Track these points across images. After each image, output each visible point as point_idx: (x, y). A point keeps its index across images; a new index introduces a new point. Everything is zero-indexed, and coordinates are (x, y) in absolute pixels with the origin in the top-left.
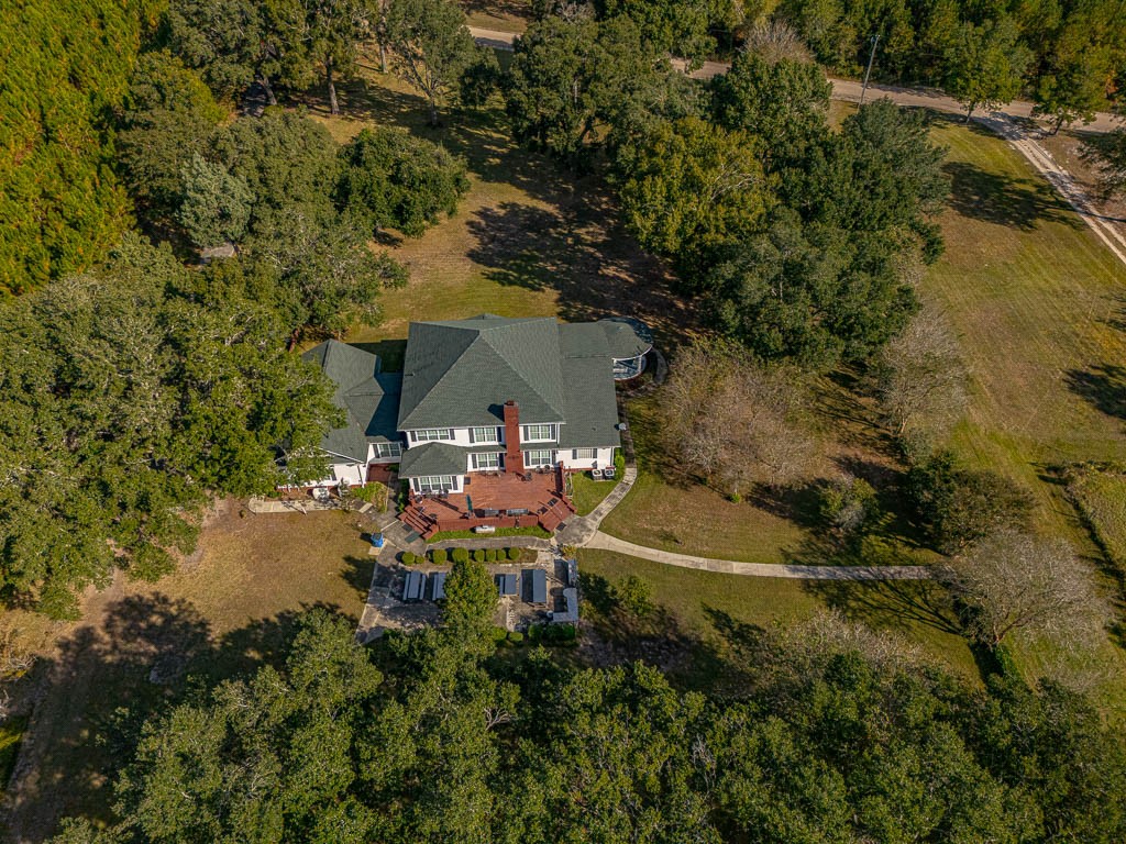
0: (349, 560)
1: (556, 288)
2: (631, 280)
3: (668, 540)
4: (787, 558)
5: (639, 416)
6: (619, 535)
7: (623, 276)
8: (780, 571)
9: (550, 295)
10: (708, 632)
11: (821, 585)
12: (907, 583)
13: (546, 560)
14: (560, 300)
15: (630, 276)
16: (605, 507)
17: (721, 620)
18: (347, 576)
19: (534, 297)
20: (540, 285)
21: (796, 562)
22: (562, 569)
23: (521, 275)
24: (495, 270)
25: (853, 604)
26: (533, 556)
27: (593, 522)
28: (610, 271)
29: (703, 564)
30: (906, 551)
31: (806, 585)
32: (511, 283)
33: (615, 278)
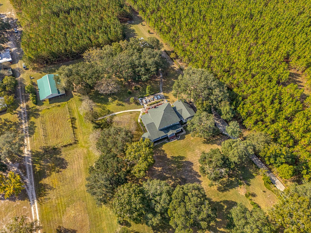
0: (169, 98)
1: (169, 159)
2: (154, 167)
3: (131, 113)
4: (115, 115)
5: (141, 132)
6: (138, 111)
7: (156, 168)
8: (116, 113)
9: (169, 156)
10: (124, 104)
11: (111, 113)
12: (100, 117)
13: (145, 105)
14: (166, 155)
15: (155, 169)
16: (141, 115)
17: (123, 105)
18: (168, 97)
19: (171, 154)
20: (172, 159)
21: (114, 115)
22: (143, 105)
23: (178, 160)
24: (184, 160)
25: (107, 112)
26: (147, 105)
27: (142, 112)
28: (160, 169)
29: (126, 111)
30: (100, 121)
31: (113, 112)
32: (178, 157)
33: (158, 167)
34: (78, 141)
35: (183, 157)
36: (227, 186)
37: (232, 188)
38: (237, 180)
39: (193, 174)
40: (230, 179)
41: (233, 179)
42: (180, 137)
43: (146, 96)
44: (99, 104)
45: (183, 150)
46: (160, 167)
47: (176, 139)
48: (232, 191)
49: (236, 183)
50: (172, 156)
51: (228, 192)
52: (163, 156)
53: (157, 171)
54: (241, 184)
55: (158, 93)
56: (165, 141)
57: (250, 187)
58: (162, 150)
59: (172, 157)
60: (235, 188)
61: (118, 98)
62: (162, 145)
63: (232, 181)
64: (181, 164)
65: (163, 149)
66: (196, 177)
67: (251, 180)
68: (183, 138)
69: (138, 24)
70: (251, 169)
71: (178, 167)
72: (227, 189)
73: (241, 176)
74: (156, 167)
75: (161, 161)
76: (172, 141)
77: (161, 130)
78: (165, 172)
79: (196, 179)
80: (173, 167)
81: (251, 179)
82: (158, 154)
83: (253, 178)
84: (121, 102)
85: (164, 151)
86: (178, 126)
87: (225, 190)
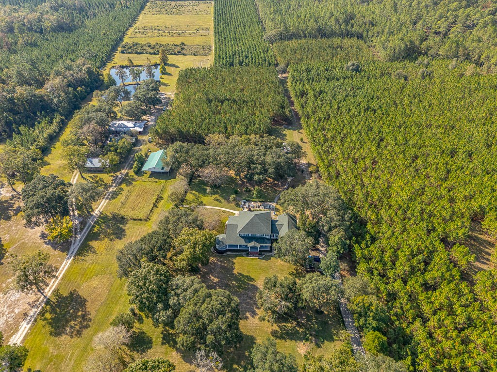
1: (233, 274)
2: (211, 276)
4: (205, 209)
6: (232, 213)
7: (212, 278)
8: (207, 207)
9: (235, 272)
10: (222, 200)
14: (233, 269)
17: (220, 202)
19: (240, 270)
20: (238, 275)
22: (243, 208)
23: (244, 280)
24: (251, 283)
28: (216, 280)
29: (220, 208)
31: (205, 205)
32: (247, 276)
33: (215, 277)
34: (150, 219)
35: (252, 279)
36: (288, 334)
37: (291, 339)
38: (306, 333)
39: (252, 302)
40: (297, 328)
41: (301, 330)
42: (263, 256)
43: (252, 201)
44: (197, 193)
45: (258, 271)
46: (218, 278)
47: (257, 257)
48: (289, 343)
49: (302, 336)
50: (239, 272)
51: (283, 341)
52: (229, 269)
53: (211, 281)
54: (307, 340)
55: (270, 202)
56: (243, 254)
57: (319, 350)
58: (232, 262)
59: (240, 274)
60: (296, 341)
61: (220, 193)
62: (236, 256)
63: (297, 332)
64: (245, 285)
65: (234, 261)
66: (253, 306)
67: (325, 341)
68: (268, 258)
69: (294, 130)
70: (334, 329)
71: (239, 287)
72: (285, 337)
73: (315, 331)
74: (213, 276)
75: (223, 273)
76: (251, 256)
77: (243, 237)
78: (219, 286)
79: (253, 309)
80: (233, 284)
81: (327, 341)
82: (225, 263)
83: (331, 341)
84: (220, 198)
85: (234, 264)
86: (266, 241)
87: (281, 337)
